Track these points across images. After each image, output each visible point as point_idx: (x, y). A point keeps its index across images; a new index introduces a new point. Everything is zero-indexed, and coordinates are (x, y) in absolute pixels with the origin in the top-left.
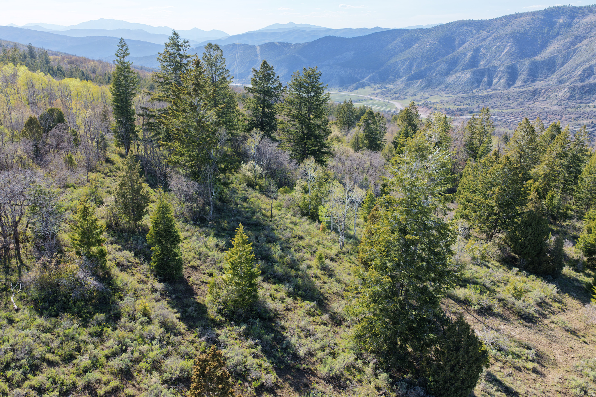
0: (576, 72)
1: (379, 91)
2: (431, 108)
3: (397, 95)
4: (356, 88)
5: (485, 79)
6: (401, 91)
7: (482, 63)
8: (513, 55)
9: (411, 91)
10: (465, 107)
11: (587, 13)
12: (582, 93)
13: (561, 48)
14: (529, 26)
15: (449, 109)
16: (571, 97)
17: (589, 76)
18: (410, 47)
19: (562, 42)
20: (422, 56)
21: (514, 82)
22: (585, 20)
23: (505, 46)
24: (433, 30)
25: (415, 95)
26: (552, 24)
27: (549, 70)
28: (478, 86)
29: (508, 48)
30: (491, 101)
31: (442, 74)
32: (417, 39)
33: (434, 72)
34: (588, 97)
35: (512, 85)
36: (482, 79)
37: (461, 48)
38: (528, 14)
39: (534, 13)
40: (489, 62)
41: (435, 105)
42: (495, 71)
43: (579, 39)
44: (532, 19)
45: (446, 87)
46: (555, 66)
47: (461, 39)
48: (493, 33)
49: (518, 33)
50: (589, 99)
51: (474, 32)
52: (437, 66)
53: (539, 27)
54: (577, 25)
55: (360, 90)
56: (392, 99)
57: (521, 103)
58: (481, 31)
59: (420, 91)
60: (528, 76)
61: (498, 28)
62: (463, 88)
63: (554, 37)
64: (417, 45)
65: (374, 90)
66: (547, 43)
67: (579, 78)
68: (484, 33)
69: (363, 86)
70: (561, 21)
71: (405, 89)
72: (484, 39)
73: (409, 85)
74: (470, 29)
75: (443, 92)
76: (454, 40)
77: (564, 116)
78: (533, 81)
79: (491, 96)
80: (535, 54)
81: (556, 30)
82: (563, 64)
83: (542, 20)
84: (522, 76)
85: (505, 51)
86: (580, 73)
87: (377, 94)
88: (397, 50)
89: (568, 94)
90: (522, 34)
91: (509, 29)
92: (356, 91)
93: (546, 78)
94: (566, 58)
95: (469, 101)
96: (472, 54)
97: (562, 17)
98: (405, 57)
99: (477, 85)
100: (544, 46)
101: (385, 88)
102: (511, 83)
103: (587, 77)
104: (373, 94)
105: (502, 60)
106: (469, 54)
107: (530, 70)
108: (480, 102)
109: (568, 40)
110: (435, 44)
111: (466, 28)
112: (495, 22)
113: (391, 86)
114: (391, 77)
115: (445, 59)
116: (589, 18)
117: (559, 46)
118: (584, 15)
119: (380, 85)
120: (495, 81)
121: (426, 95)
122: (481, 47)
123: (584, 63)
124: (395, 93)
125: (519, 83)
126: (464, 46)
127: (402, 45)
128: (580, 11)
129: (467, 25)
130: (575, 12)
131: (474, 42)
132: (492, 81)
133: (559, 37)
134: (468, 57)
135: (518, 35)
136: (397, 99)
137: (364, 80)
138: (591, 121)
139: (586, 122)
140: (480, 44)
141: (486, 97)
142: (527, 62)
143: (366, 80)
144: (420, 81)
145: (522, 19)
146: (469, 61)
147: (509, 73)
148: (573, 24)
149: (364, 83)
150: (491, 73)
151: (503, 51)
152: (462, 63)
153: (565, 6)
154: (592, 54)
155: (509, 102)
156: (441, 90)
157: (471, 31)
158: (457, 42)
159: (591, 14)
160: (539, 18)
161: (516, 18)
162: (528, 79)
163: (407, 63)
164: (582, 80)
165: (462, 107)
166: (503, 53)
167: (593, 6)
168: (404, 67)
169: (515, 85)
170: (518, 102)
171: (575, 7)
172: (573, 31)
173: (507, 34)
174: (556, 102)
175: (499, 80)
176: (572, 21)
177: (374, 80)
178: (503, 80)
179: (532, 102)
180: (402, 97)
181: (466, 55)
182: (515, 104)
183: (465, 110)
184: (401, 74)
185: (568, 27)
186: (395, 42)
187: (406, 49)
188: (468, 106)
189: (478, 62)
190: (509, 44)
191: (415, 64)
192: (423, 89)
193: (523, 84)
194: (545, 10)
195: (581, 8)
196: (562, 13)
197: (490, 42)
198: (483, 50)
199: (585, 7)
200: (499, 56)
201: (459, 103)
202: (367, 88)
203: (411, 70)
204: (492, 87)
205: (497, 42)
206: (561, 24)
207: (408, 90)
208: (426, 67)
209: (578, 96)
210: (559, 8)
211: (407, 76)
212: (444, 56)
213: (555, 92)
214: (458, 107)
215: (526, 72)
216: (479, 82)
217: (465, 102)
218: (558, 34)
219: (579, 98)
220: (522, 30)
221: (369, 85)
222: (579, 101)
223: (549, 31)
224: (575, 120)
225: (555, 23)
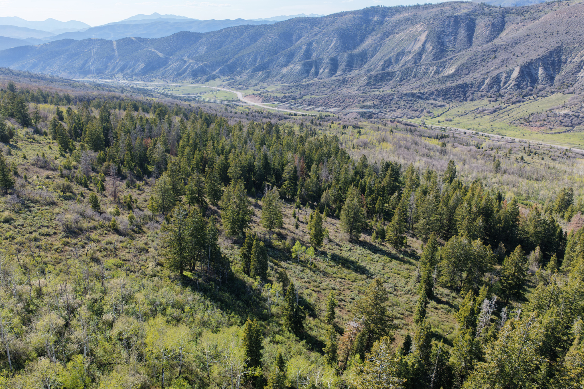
0: (379, 63)
1: (227, 82)
2: (262, 96)
3: (241, 86)
4: (207, 81)
5: (313, 70)
6: (244, 82)
7: (314, 55)
8: (338, 48)
9: (253, 82)
10: (289, 95)
11: (395, 12)
12: (376, 80)
13: (374, 42)
14: (351, 23)
15: (277, 97)
16: (368, 84)
17: (388, 66)
18: (255, 41)
19: (375, 37)
20: (265, 50)
21: (335, 71)
22: (393, 19)
23: (332, 41)
24: (275, 26)
25: (256, 85)
26: (368, 22)
27: (362, 61)
28: (308, 76)
29: (334, 42)
30: (311, 89)
31: (282, 65)
32: (261, 34)
33: (275, 64)
34: (380, 84)
35: (334, 74)
36: (310, 70)
37: (298, 42)
38: (350, 12)
39: (355, 12)
40: (320, 55)
41: (266, 94)
42: (321, 63)
43: (386, 35)
44: (354, 17)
45: (282, 78)
46: (367, 58)
47: (298, 34)
48: (323, 29)
49: (342, 29)
50: (381, 85)
51: (309, 27)
52: (278, 58)
53: (358, 24)
54: (387, 23)
55: (211, 82)
56: (237, 90)
57: (333, 90)
58: (315, 27)
59: (260, 81)
60: (346, 66)
61: (327, 25)
62: (295, 78)
63: (370, 33)
64: (261, 39)
65: (223, 81)
66: (364, 38)
67: (381, 68)
68: (317, 29)
69: (214, 78)
70: (375, 19)
71: (249, 80)
72: (316, 34)
73: (251, 77)
74: (305, 25)
75: (279, 82)
76: (292, 35)
77: (356, 99)
78: (350, 71)
79: (311, 84)
80: (355, 47)
81: (371, 27)
82: (372, 56)
83: (361, 18)
84: (342, 66)
85: (332, 45)
86: (382, 63)
87: (225, 85)
88: (244, 44)
89: (366, 82)
90: (345, 30)
91: (336, 25)
92: (207, 83)
93: (360, 68)
94: (375, 51)
95: (293, 89)
96: (306, 48)
97: (376, 16)
98: (251, 51)
99: (306, 75)
100: (362, 41)
101: (233, 79)
102: (333, 72)
103: (387, 67)
104: (221, 85)
105: (330, 52)
106: (304, 47)
107: (348, 61)
108: (302, 90)
109: (379, 35)
110: (276, 38)
111: (302, 24)
112: (325, 19)
113: (238, 78)
114: (238, 69)
115: (284, 52)
116: (395, 17)
117: (372, 41)
118: (393, 14)
119: (229, 77)
120: (321, 71)
121: (265, 85)
122: (313, 41)
123: (386, 55)
124: (240, 84)
125: (339, 72)
126: (301, 40)
127: (248, 40)
128: (390, 10)
129: (302, 22)
130: (385, 12)
131: (308, 37)
132: (319, 72)
133: (374, 33)
134: (302, 50)
135: (342, 31)
136: (240, 89)
137: (214, 73)
138: (373, 102)
139: (369, 103)
140: (312, 39)
141: (307, 85)
142: (346, 55)
143: (217, 73)
144: (260, 73)
145: (346, 17)
146: (304, 54)
147: (332, 64)
148: (384, 22)
149: (215, 75)
150: (317, 64)
151: (330, 45)
152: (298, 56)
153: (378, 6)
154: (392, 48)
155: (324, 89)
156: (277, 81)
157: (306, 27)
158: (294, 37)
159: (398, 14)
160: (358, 16)
161: (341, 16)
162: (346, 69)
163: (252, 57)
164: (383, 69)
165: (287, 95)
166: (330, 47)
167: (399, 6)
168: (250, 60)
169: (337, 74)
170: (331, 89)
171: (386, 7)
172: (383, 28)
173: (333, 30)
174: (357, 88)
175: (324, 70)
176: (384, 19)
177: (223, 72)
178: (327, 71)
179: (341, 88)
180: (245, 87)
181: (301, 48)
182: (329, 90)
183: (289, 97)
184: (247, 66)
185: (381, 24)
186: (243, 37)
187: (253, 44)
188: (292, 94)
189: (311, 54)
190: (335, 39)
191: (259, 57)
192: (263, 80)
193: (342, 73)
194: (364, 9)
195: (390, 8)
196: (376, 12)
197: (320, 37)
198: (314, 44)
199: (393, 8)
200: (327, 49)
201: (286, 92)
202: (217, 80)
203: (256, 62)
204: (318, 77)
205: (326, 37)
206: (375, 22)
207: (250, 81)
208: (269, 60)
209: (373, 83)
210: (374, 8)
211: (253, 68)
212: (284, 50)
213: (358, 80)
214: (283, 95)
215: (345, 64)
216: (308, 72)
217: (291, 90)
218: (373, 30)
219: (374, 85)
220: (345, 27)
221: (219, 77)
222: (373, 87)
223: (366, 27)
224: (363, 102)
225: (371, 21)
